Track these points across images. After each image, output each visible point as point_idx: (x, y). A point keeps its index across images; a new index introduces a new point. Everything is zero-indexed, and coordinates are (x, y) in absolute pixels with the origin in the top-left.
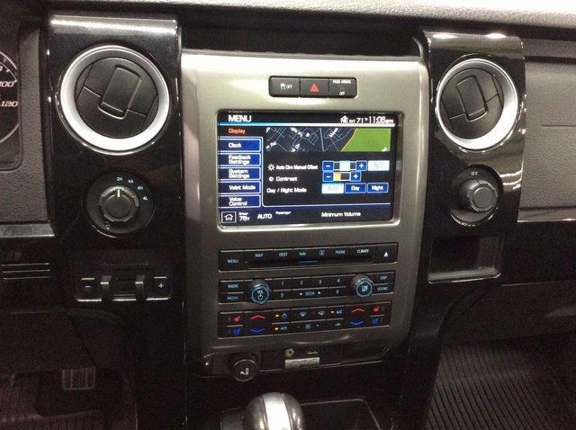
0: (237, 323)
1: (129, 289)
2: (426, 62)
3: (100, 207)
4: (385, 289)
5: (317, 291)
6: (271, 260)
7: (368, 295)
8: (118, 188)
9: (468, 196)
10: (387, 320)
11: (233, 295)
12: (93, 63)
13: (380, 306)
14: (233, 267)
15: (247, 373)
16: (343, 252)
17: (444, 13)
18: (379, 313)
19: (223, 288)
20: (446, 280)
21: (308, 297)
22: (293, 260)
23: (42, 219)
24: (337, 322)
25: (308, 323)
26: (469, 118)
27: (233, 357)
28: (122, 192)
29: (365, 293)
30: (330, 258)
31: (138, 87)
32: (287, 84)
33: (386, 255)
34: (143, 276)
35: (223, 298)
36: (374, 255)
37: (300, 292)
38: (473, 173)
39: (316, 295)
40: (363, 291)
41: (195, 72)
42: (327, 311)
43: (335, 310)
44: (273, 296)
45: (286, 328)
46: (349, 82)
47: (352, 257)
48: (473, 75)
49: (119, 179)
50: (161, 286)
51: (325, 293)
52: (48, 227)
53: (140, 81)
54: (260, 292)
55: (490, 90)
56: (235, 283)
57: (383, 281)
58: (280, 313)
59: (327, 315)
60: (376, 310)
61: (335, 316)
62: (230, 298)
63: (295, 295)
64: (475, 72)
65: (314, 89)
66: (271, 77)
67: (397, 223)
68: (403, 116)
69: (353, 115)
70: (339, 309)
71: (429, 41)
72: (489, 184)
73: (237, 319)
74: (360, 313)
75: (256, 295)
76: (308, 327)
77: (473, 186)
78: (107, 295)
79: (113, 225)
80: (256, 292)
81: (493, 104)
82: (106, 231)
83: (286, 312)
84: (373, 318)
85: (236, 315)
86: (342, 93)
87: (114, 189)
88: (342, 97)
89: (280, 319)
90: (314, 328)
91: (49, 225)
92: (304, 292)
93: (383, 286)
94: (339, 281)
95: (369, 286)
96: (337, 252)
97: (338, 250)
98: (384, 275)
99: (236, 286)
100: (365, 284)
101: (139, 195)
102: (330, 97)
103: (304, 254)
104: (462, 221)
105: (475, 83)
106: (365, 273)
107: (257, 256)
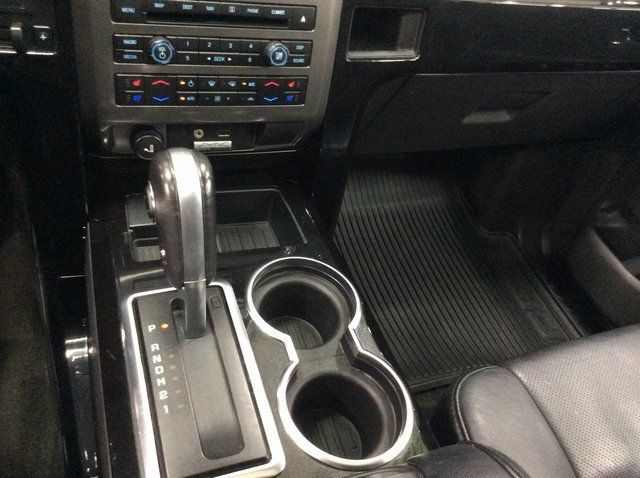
0: (136, 88)
5: (226, 57)
7: (283, 64)
11: (132, 53)
13: (294, 80)
15: (152, 151)
16: (256, 11)
18: (294, 89)
19: (117, 43)
21: (216, 63)
22: (199, 15)
24: (250, 96)
25: (218, 95)
29: (280, 61)
30: (242, 17)
33: (303, 19)
35: (118, 57)
36: (291, 19)
37: (209, 55)
39: (226, 63)
40: (277, 58)
42: (239, 82)
43: (248, 81)
44: (177, 59)
45: (192, 98)
47: (265, 20)
50: (43, 37)
51: (236, 60)
54: (162, 50)
56: (132, 39)
57: (300, 52)
58: (186, 80)
59: (239, 87)
60: (291, 85)
61: (248, 88)
62: (126, 57)
63: (202, 60)
70: (251, 81)
73: (137, 83)
74: (275, 88)
75: (157, 52)
76: (218, 99)
80: (157, 49)
83: (193, 79)
84: (287, 95)
85: (135, 79)
89: (186, 88)
90: (224, 101)
92: (212, 56)
93: (298, 58)
94: (251, 46)
95: (284, 54)
96: (249, 10)
97: (251, 7)
98: (301, 44)
99: (133, 42)
100: (279, 51)
103: (212, 9)
106: (279, 40)
107: (157, 5)
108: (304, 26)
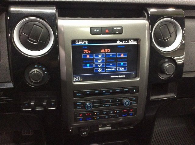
0: (81, 117)
1: (41, 105)
2: (148, 20)
3: (29, 77)
4: (135, 103)
5: (109, 104)
6: (93, 94)
7: (128, 106)
8: (36, 70)
9: (165, 69)
10: (135, 114)
12: (25, 24)
13: (133, 109)
14: (79, 97)
15: (85, 134)
16: (119, 90)
17: (154, 1)
19: (75, 104)
20: (157, 99)
21: (106, 106)
22: (100, 93)
23: (9, 81)
24: (117, 115)
25: (107, 116)
26: (164, 40)
27: (79, 128)
28: (37, 71)
30: (114, 92)
31: (42, 32)
32: (97, 30)
33: (135, 91)
34: (46, 101)
35: (75, 108)
36: (130, 91)
38: (166, 60)
39: (109, 106)
40: (127, 104)
41: (63, 26)
42: (114, 111)
43: (116, 111)
44: (94, 107)
45: (98, 118)
46: (120, 28)
47: (122, 92)
48: (165, 24)
49: (36, 66)
50: (53, 104)
51: (112, 105)
53: (43, 30)
54: (89, 106)
55: (172, 29)
56: (80, 102)
57: (134, 100)
58: (97, 113)
59: (114, 113)
60: (131, 110)
61: (117, 113)
62: (78, 108)
63: (102, 106)
64: (166, 23)
65: (107, 31)
66: (91, 27)
67: (138, 79)
68: (140, 40)
69: (121, 40)
70: (118, 111)
71: (149, 12)
72: (172, 64)
73: (81, 115)
74: (125, 112)
75: (87, 107)
77: (166, 65)
78: (33, 108)
79: (35, 83)
80: (87, 105)
81: (173, 35)
82: (32, 85)
83: (99, 112)
84: (130, 113)
85: (80, 114)
86: (117, 33)
87: (34, 70)
89: (96, 115)
90: (109, 117)
91: (11, 83)
92: (105, 105)
94: (117, 100)
95: (129, 103)
96: (117, 90)
98: (134, 98)
99: (80, 103)
100: (127, 102)
101: (44, 71)
102: (113, 34)
103: (105, 91)
104: (163, 78)
105: (166, 27)
106: (127, 97)
107: (87, 92)
108: (135, 92)
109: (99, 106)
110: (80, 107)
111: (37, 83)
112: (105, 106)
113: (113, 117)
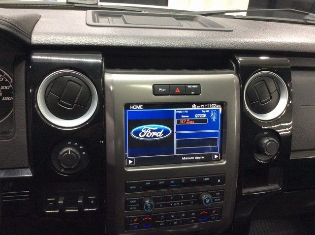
0: (135, 222)
1: (74, 204)
2: (237, 73)
3: (59, 160)
4: (219, 200)
5: (180, 203)
6: (155, 186)
7: (210, 204)
8: (69, 149)
9: (263, 147)
10: (220, 217)
11: (133, 207)
12: (55, 79)
13: (216, 209)
14: (133, 190)
16: (195, 180)
17: (246, 47)
18: (215, 213)
19: (127, 203)
20: (252, 193)
21: (175, 206)
22: (167, 185)
23: (26, 166)
24: (192, 219)
25: (176, 221)
26: (262, 103)
28: (71, 151)
29: (208, 203)
30: (188, 183)
31: (80, 91)
32: (162, 88)
33: (219, 181)
34: (82, 197)
35: (127, 209)
36: (213, 181)
37: (172, 203)
38: (265, 133)
39: (180, 205)
40: (207, 202)
41: (112, 83)
42: (186, 214)
44: (156, 206)
45: (163, 224)
46: (196, 86)
47: (200, 183)
48: (263, 80)
49: (69, 143)
50: (92, 202)
51: (185, 203)
52: (29, 170)
53: (82, 88)
54: (149, 205)
55: (273, 87)
56: (134, 200)
57: (218, 196)
58: (160, 216)
60: (214, 212)
61: (191, 216)
62: (131, 208)
63: (169, 205)
64: (264, 78)
65: (178, 91)
66: (154, 85)
67: (225, 163)
68: (226, 104)
69: (199, 104)
70: (193, 212)
71: (239, 62)
72: (275, 140)
73: (135, 220)
74: (205, 214)
75: (147, 207)
76: (176, 223)
77: (266, 141)
78: (62, 208)
79: (65, 169)
80: (146, 205)
81: (275, 95)
82: (62, 173)
83: (163, 215)
84: (212, 216)
85: (135, 218)
86: (193, 93)
87: (67, 149)
88: (193, 95)
89: (160, 219)
90: (179, 223)
91: (29, 169)
92: (173, 203)
93: (217, 198)
94: (193, 196)
95: (210, 200)
96: (191, 180)
97: (192, 179)
98: (218, 192)
100: (207, 198)
101: (80, 151)
102: (186, 95)
103: (173, 182)
104: (261, 160)
105: (264, 84)
106: (207, 191)
107: (147, 184)
108: (219, 184)
109: (164, 205)
110: (134, 207)
111: (70, 169)
112: (173, 205)
113: (185, 222)
